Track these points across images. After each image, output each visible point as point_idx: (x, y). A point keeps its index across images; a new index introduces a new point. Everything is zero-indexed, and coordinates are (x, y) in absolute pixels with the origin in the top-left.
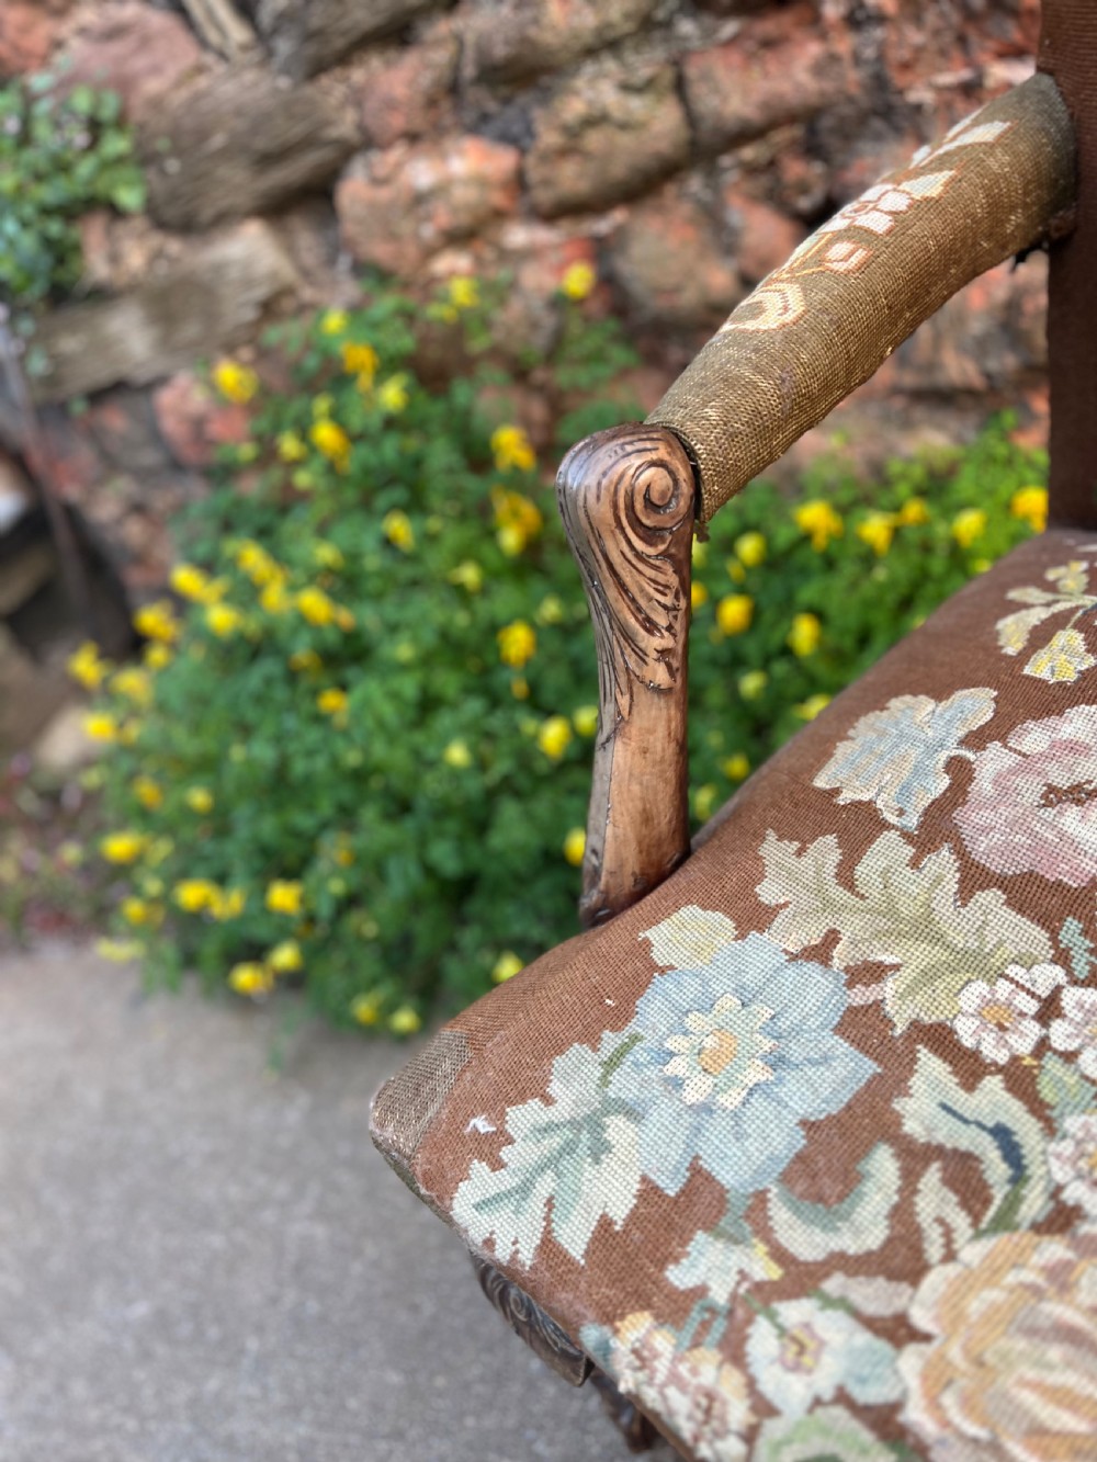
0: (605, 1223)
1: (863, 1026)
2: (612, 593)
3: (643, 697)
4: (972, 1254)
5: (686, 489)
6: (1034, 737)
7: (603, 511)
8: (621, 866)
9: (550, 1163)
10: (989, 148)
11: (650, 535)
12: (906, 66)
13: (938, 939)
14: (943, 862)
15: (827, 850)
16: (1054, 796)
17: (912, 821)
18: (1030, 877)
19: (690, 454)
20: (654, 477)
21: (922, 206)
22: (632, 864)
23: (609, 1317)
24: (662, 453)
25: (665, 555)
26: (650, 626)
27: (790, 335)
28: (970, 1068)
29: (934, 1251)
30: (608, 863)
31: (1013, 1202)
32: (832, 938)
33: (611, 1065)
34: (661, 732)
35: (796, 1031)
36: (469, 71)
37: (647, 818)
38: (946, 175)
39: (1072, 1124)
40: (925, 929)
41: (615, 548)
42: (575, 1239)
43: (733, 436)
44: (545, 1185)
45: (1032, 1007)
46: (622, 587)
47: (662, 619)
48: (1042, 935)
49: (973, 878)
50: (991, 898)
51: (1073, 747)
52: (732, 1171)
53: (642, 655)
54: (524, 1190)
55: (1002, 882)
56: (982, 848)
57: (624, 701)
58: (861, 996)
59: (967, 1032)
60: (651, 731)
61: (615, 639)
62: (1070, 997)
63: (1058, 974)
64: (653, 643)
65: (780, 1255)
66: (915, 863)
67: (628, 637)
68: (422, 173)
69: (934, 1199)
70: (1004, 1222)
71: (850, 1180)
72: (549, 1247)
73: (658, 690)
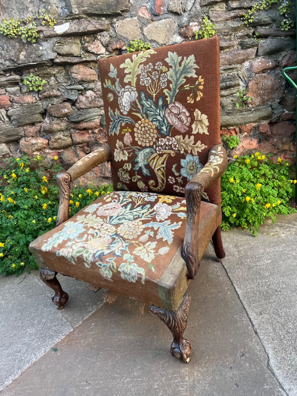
0: (59, 244)
1: (85, 227)
2: (62, 188)
3: (65, 199)
4: (92, 240)
5: (70, 178)
6: (105, 206)
7: (61, 179)
8: (61, 219)
9: (53, 241)
10: (102, 151)
11: (66, 182)
12: (99, 139)
13: (93, 221)
14: (95, 216)
15: (84, 216)
16: (105, 210)
17: (92, 213)
18: (102, 216)
19: (70, 175)
20: (67, 177)
21: (95, 156)
22: (63, 219)
23: (59, 250)
24: (67, 175)
25: (67, 184)
26: (66, 192)
27: (81, 166)
28: (94, 229)
29: (89, 240)
30: (60, 219)
31: (96, 236)
32: (83, 222)
33: (59, 234)
34: (67, 203)
35: (79, 228)
36: (42, 130)
37: (64, 214)
38: (97, 153)
39: (102, 232)
40: (92, 220)
41: (62, 183)
42: (56, 246)
43: (75, 174)
44: (52, 243)
45: (101, 225)
46: (63, 188)
47: (67, 191)
48: (102, 220)
49: (97, 216)
50: (99, 218)
51: (108, 206)
52: (72, 238)
53: (65, 195)
54: (50, 244)
55: (99, 216)
56: (98, 214)
57: (63, 200)
58: (85, 225)
59: (95, 227)
60: (65, 203)
61: (62, 193)
62: (104, 224)
63: (103, 223)
64: (66, 193)
65: (76, 242)
66: (92, 216)
67: (63, 193)
68: (34, 141)
69: (90, 237)
70: (95, 238)
71: (82, 237)
72: (53, 247)
73: (66, 199)
